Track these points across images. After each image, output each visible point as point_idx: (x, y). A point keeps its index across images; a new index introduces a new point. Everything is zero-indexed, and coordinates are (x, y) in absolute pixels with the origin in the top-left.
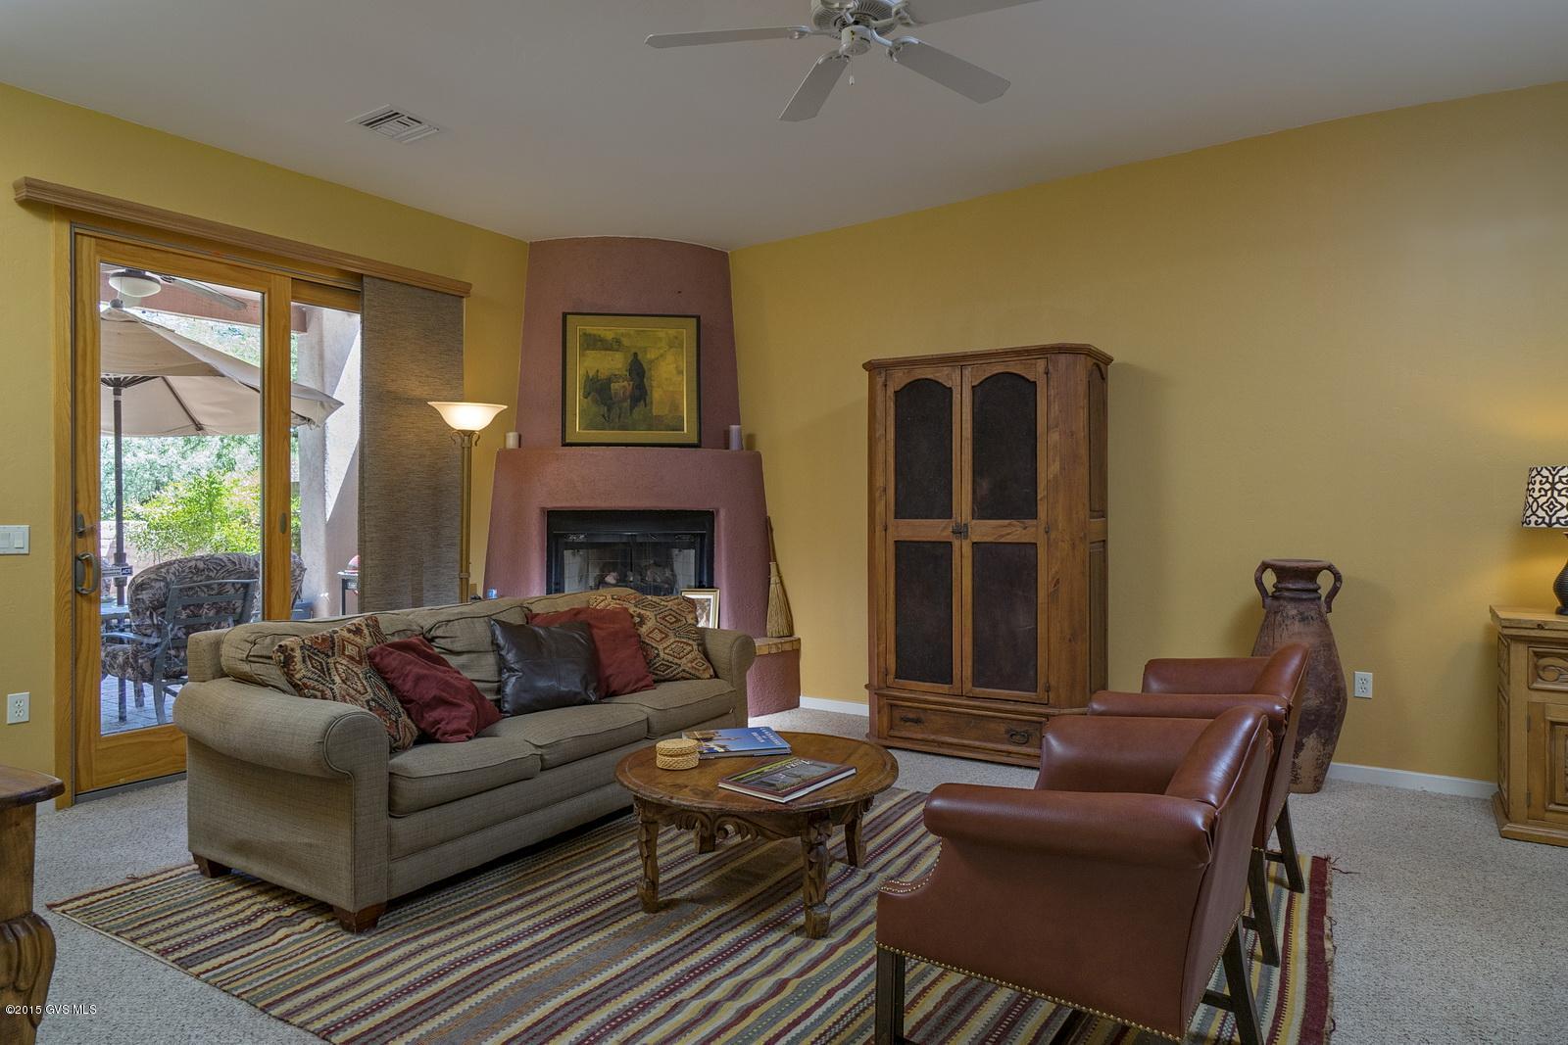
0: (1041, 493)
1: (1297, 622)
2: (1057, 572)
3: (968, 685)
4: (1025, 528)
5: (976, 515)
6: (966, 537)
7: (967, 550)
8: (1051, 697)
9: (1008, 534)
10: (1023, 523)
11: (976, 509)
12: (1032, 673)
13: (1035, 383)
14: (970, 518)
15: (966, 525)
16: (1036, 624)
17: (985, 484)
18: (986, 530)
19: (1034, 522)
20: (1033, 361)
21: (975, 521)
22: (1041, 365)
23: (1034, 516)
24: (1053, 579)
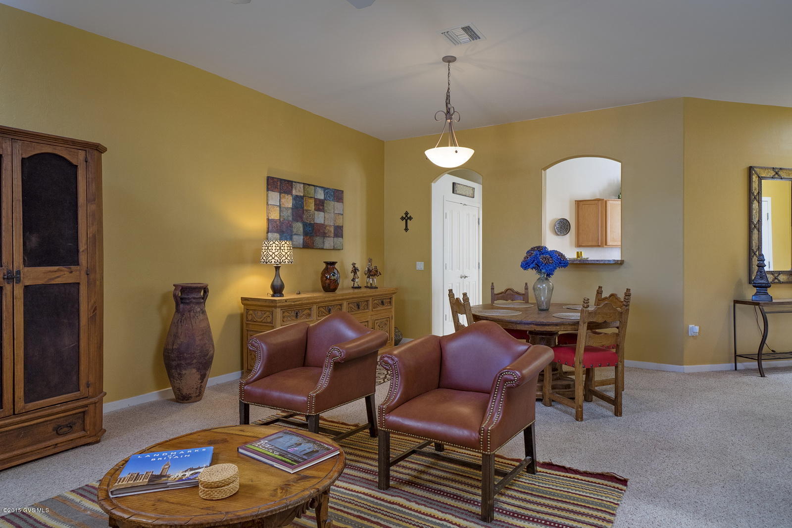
0: (82, 247)
1: (201, 314)
2: (95, 302)
3: (20, 404)
4: (71, 272)
5: (26, 264)
6: (19, 281)
7: (19, 291)
8: (90, 391)
9: (58, 277)
10: (70, 268)
11: (26, 259)
12: (75, 378)
13: (77, 166)
14: (22, 266)
15: (18, 272)
16: (79, 342)
17: (34, 240)
18: (38, 275)
19: (78, 267)
20: (76, 151)
21: (26, 269)
22: (82, 155)
23: (77, 263)
24: (92, 307)
